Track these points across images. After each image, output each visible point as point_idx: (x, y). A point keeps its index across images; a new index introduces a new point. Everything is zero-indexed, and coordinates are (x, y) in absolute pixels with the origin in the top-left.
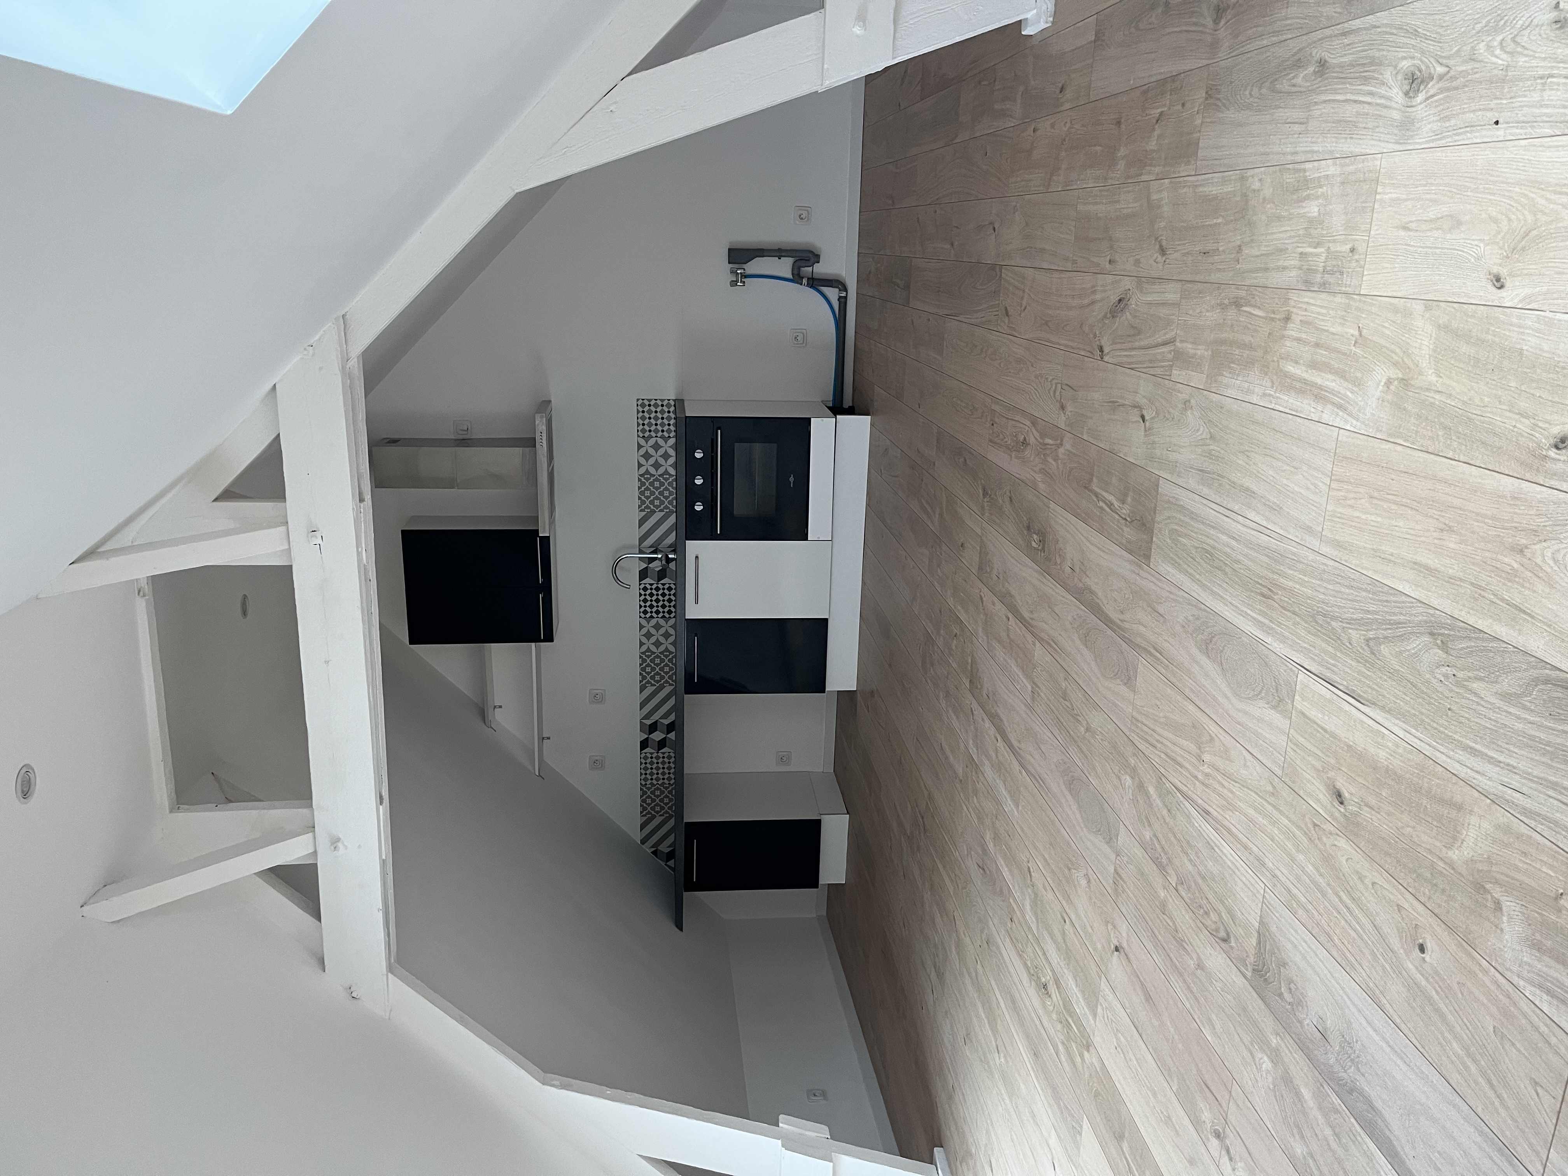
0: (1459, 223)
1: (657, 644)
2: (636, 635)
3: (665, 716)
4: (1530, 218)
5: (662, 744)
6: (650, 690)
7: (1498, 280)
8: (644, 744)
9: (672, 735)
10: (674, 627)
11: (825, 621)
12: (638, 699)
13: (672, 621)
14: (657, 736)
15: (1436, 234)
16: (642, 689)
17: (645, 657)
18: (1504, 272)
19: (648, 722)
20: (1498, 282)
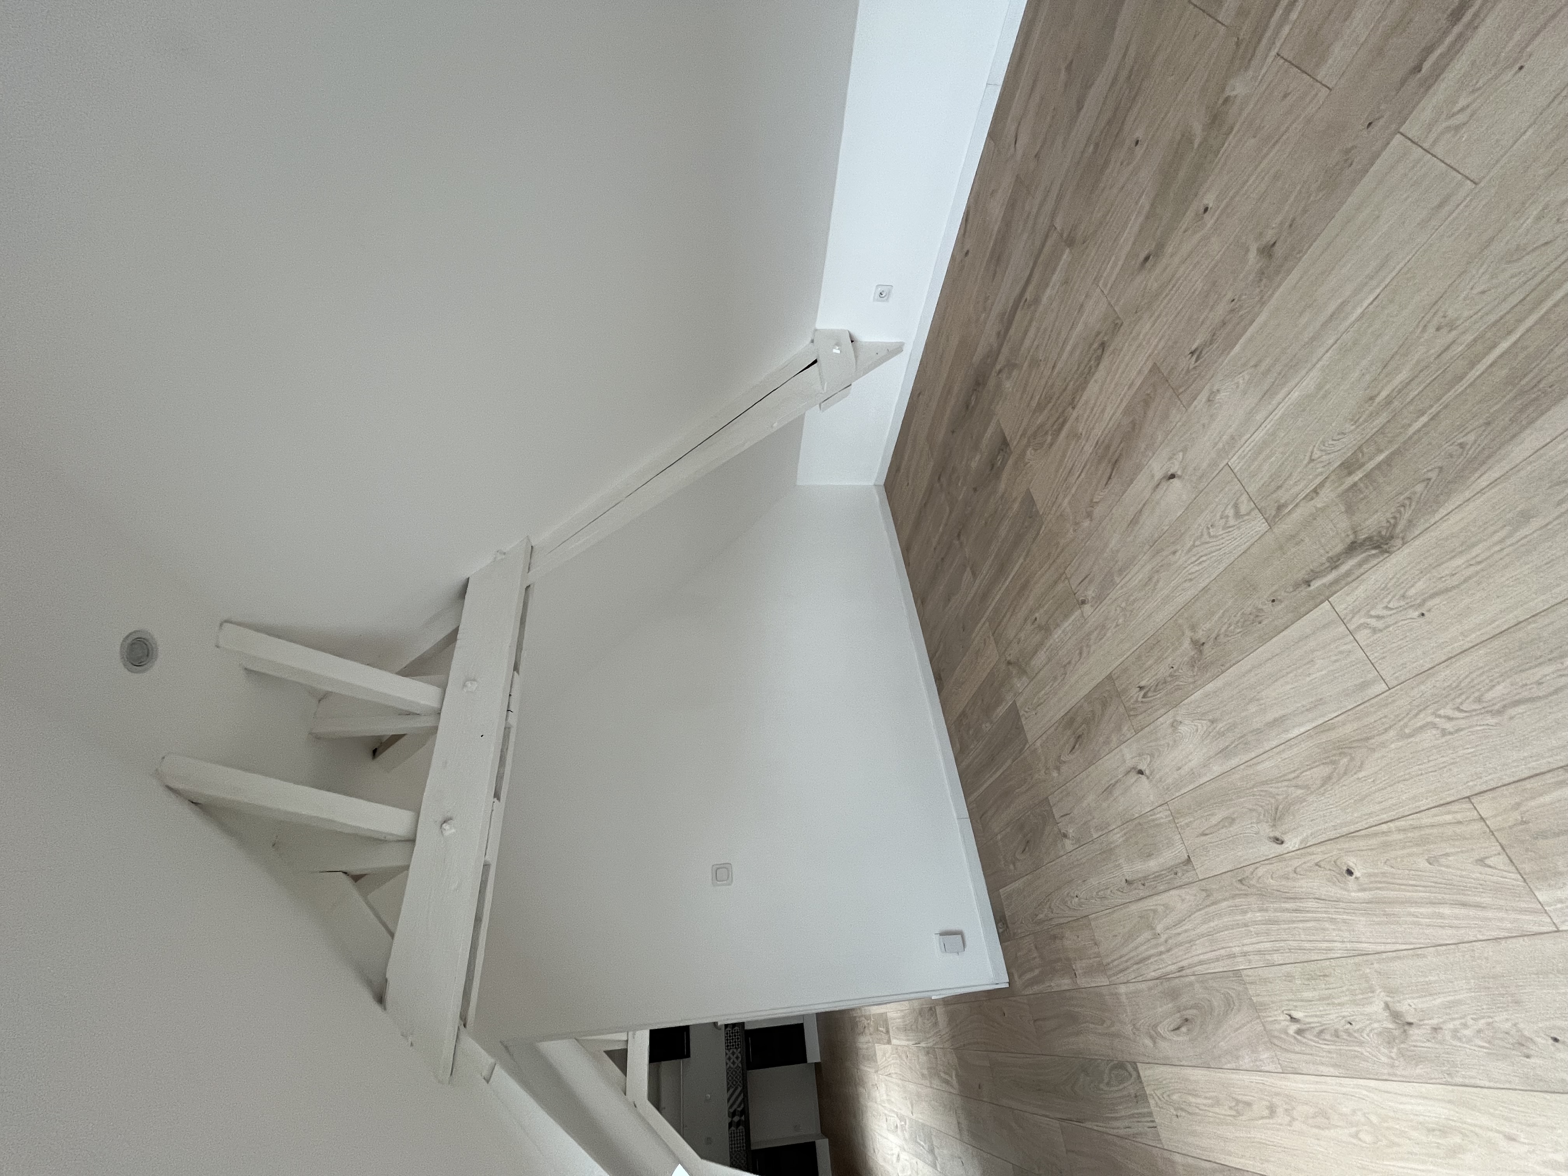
0: (1233, 820)
1: (734, 1063)
2: (723, 1059)
3: (739, 1106)
4: (1273, 801)
5: (738, 1124)
6: (731, 1090)
7: (1277, 839)
8: (730, 1125)
9: (743, 1118)
10: (740, 1052)
11: (802, 1025)
12: (726, 1096)
13: (739, 1050)
14: (736, 1119)
15: (1224, 830)
16: (728, 1090)
17: (729, 1070)
18: (1277, 834)
19: (732, 1110)
20: (1279, 841)
